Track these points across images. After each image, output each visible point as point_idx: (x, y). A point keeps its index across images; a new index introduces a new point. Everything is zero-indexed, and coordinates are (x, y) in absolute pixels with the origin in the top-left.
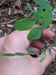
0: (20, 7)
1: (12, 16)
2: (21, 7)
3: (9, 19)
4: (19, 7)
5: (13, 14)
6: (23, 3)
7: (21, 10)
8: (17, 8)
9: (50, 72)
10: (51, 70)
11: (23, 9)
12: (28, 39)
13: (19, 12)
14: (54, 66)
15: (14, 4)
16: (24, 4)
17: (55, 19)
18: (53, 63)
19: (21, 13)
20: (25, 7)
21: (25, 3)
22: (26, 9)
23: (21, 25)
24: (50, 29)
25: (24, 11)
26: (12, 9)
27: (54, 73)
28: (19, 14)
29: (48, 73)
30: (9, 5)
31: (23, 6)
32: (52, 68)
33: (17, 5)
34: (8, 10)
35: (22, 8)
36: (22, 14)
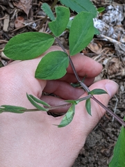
0: (30, 14)
1: (11, 33)
2: (32, 13)
3: (5, 41)
4: (27, 13)
5: (15, 28)
6: (36, 4)
7: (31, 19)
8: (22, 14)
9: (100, 155)
10: (102, 151)
11: (35, 16)
12: (36, 77)
13: (26, 25)
14: (109, 142)
15: (15, 7)
16: (37, 6)
17: (109, 38)
18: (108, 135)
19: (32, 25)
20: (40, 13)
21: (39, 5)
22: (43, 17)
23: (21, 47)
24: (97, 59)
25: (38, 21)
26: (11, 17)
27: (109, 157)
28: (26, 27)
29: (95, 157)
30: (4, 8)
31: (35, 10)
32: (106, 147)
33: (23, 9)
34: (3, 20)
35: (35, 14)
36: (34, 28)
